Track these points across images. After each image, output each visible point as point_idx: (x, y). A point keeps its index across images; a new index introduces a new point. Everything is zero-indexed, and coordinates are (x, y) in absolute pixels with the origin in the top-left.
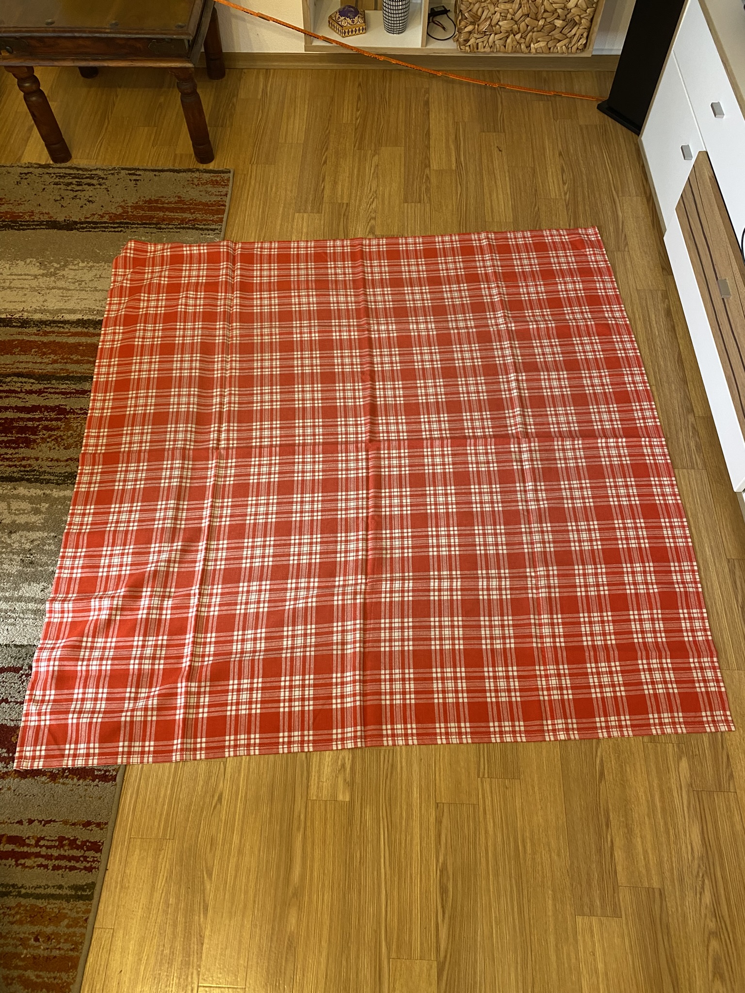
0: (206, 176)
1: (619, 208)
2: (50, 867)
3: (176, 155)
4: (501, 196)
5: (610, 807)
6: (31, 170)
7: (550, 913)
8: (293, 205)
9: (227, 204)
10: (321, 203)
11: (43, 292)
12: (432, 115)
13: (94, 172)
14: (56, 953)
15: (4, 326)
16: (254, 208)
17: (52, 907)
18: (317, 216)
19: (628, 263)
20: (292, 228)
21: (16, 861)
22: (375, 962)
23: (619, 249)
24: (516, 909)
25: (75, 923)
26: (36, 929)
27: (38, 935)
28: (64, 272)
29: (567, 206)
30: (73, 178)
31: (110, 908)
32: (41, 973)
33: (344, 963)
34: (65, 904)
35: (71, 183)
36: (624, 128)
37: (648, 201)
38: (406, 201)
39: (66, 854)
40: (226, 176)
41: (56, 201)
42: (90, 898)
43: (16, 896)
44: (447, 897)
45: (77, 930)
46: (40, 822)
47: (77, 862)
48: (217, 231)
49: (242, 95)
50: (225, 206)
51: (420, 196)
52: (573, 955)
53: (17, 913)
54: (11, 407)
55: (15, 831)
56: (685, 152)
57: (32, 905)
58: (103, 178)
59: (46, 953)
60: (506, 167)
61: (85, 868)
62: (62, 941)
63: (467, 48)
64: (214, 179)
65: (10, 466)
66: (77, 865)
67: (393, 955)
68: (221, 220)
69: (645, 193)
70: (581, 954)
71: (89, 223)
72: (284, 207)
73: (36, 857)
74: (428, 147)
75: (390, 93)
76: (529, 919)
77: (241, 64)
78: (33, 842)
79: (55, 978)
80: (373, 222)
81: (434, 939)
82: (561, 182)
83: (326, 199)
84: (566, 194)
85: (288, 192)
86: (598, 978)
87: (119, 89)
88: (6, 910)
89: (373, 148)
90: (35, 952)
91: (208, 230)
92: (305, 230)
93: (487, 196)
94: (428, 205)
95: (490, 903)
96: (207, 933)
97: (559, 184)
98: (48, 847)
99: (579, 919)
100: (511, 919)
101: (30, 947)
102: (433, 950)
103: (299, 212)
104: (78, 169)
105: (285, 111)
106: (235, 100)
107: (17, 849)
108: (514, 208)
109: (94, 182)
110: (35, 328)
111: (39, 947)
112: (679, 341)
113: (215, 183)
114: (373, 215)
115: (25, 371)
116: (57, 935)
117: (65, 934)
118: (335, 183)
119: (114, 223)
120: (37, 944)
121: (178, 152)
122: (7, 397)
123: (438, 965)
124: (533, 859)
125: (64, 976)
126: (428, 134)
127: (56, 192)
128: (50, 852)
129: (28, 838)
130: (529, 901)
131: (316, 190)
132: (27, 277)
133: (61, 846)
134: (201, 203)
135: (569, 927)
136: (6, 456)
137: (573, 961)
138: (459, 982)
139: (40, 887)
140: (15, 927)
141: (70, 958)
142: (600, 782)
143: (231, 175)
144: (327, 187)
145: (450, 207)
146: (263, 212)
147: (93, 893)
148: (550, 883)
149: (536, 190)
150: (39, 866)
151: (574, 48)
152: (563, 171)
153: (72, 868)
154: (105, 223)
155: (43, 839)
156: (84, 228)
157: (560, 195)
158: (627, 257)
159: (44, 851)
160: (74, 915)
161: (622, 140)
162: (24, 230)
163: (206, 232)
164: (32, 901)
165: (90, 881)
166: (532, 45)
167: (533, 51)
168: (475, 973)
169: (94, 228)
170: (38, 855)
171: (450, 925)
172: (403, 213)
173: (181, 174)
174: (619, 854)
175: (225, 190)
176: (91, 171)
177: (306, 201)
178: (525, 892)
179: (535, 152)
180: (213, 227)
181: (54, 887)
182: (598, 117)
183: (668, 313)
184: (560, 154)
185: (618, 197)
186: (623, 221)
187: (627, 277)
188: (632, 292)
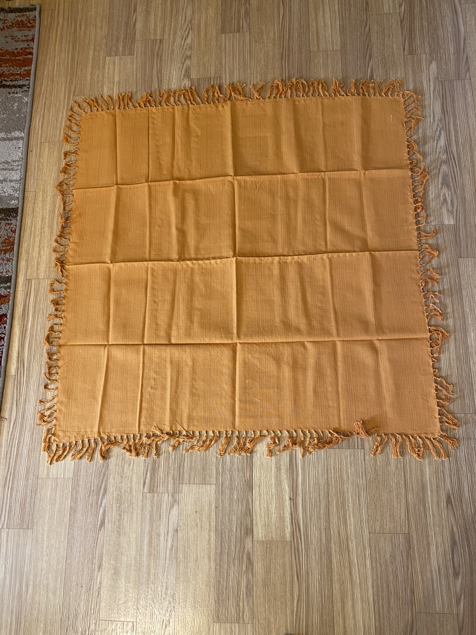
0: (12, 16)
1: (461, 21)
4: (328, 16)
8: (103, 47)
9: (34, 52)
10: (133, 41)
16: (63, 54)
18: (129, 58)
19: (470, 94)
20: (103, 76)
23: (458, 77)
29: (402, 22)
38: (223, 31)
40: (31, 14)
48: (25, 88)
50: (31, 54)
51: (239, 22)
64: (19, 19)
68: (28, 73)
72: (94, 50)
80: (188, 62)
83: (138, 36)
84: (400, 5)
85: (98, 30)
91: (15, 87)
92: (116, 79)
93: (312, 15)
94: (247, 34)
103: (111, 56)
108: (343, 30)
113: (21, 25)
114: (188, 53)
118: (148, 13)
131: (127, 24)
134: (7, 53)
143: (37, 13)
144: (139, 19)
145: (272, 35)
146: (73, 58)
149: (367, 3)
157: (395, 8)
158: (468, 87)
163: (13, 90)
172: (220, 47)
175: (30, 33)
177: (117, 40)
180: (21, 83)
185: (460, 4)
186: (465, 37)
187: (467, 114)
188: (471, 135)
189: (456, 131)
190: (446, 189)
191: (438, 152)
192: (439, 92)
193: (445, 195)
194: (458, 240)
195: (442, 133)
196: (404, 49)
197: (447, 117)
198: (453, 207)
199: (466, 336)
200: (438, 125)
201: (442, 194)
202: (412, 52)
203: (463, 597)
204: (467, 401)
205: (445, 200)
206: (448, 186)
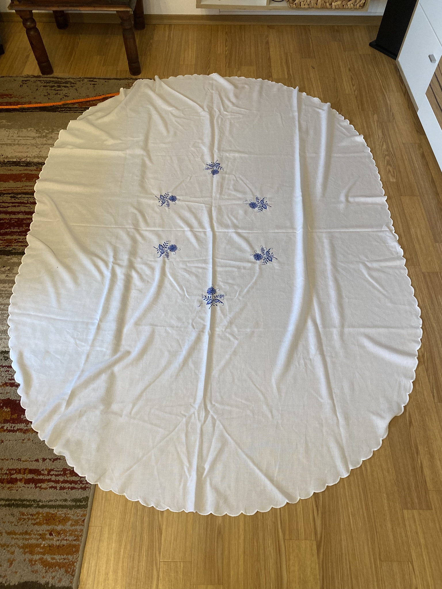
1: (387, 99)
2: (58, 488)
3: (117, 71)
4: (316, 93)
5: (418, 442)
6: (28, 79)
7: (386, 508)
11: (39, 146)
12: (271, 49)
13: (68, 80)
14: (65, 542)
15: (15, 166)
17: (61, 513)
19: (396, 128)
21: (35, 485)
22: (276, 543)
23: (389, 121)
24: (364, 507)
25: (76, 523)
26: (49, 528)
27: (52, 531)
28: (52, 135)
29: (356, 98)
30: (55, 83)
31: (99, 514)
32: (55, 556)
33: (255, 544)
34: (69, 511)
35: (54, 86)
36: (386, 56)
37: (404, 95)
39: (69, 479)
41: (45, 96)
42: (86, 506)
43: (36, 507)
44: (319, 499)
45: (78, 528)
46: (50, 460)
47: (76, 484)
49: (156, 38)
52: (403, 534)
53: (37, 518)
54: (22, 212)
55: (34, 466)
56: (431, 58)
57: (47, 513)
58: (73, 83)
59: (58, 543)
60: (318, 77)
61: (81, 488)
62: (68, 535)
63: (294, 5)
65: (22, 246)
66: (76, 486)
67: (287, 537)
69: (402, 90)
70: (409, 534)
71: (66, 108)
73: (48, 482)
74: (270, 66)
75: (245, 38)
76: (373, 513)
77: (154, 22)
78: (46, 473)
79: (64, 559)
81: (312, 527)
82: (351, 85)
84: (355, 91)
86: (421, 549)
87: (81, 35)
88: (29, 516)
89: (237, 67)
90: (51, 543)
95: (347, 503)
96: (164, 527)
97: (350, 86)
98: (56, 475)
99: (405, 511)
100: (361, 513)
101: (47, 539)
102: (313, 534)
104: (58, 78)
105: (183, 47)
106: (151, 41)
107: (35, 477)
109: (68, 85)
110: (35, 167)
111: (52, 539)
112: (431, 171)
115: (30, 191)
116: (65, 531)
117: (70, 530)
119: (81, 108)
120: (51, 537)
121: (118, 69)
122: (18, 206)
123: (317, 542)
124: (372, 475)
125: (70, 557)
126: (269, 59)
127: (45, 91)
128: (58, 478)
129: (43, 470)
130: (372, 501)
132: (28, 138)
133: (65, 474)
135: (400, 517)
136: (19, 240)
137: (404, 538)
138: (331, 553)
139: (52, 501)
140: (36, 527)
141: (74, 546)
142: (410, 426)
147: (87, 504)
148: (384, 489)
149: (337, 90)
150: (51, 487)
151: (358, 6)
152: (352, 79)
153: (72, 488)
154: (76, 108)
155: (53, 470)
156: (62, 111)
157: (352, 92)
158: (395, 125)
159: (53, 478)
160: (75, 518)
161: (385, 62)
162: (25, 112)
164: (47, 510)
165: (85, 496)
166: (333, 4)
167: (333, 7)
168: (341, 548)
169: (70, 111)
170: (50, 481)
171: (322, 518)
173: (121, 81)
174: (427, 472)
176: (66, 79)
178: (369, 496)
179: (334, 69)
181: (61, 500)
182: (370, 50)
183: (423, 156)
184: (350, 70)
185: (386, 93)
186: (390, 106)
187: (396, 136)
188: (400, 145)
189: (391, 143)
190: (389, 166)
191: (383, 151)
192: (380, 126)
193: (389, 169)
194: (399, 188)
195: (384, 143)
196: (359, 108)
197: (385, 137)
198: (394, 174)
199: (409, 230)
200: (381, 140)
201: (387, 169)
202: (363, 110)
203: (425, 353)
204: (414, 260)
205: (389, 171)
206: (390, 165)
